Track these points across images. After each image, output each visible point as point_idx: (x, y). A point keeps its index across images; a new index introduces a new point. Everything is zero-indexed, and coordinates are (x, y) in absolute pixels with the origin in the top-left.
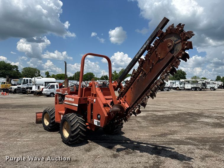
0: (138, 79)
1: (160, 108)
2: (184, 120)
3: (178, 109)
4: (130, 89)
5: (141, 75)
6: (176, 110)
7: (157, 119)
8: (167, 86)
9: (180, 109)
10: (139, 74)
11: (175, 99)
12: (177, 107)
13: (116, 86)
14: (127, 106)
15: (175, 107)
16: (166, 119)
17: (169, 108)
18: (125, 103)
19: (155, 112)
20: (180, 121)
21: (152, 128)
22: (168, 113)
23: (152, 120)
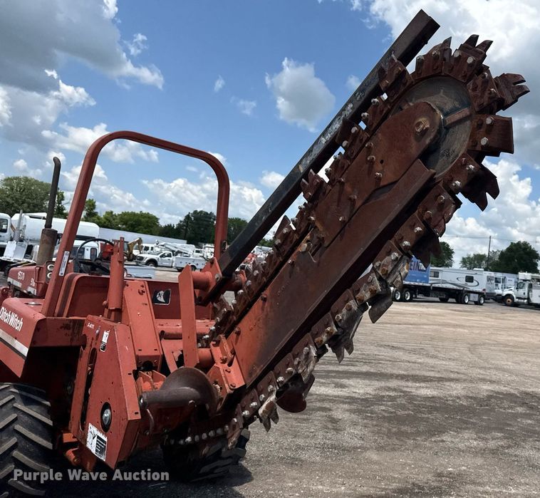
0: (292, 264)
1: (433, 368)
2: (501, 425)
3: (494, 378)
4: (260, 301)
5: (304, 246)
6: (484, 380)
7: (408, 415)
8: (479, 289)
9: (500, 375)
10: (298, 243)
11: (493, 337)
12: (490, 368)
13: (213, 285)
14: (234, 378)
15: (485, 368)
16: (437, 417)
17: (463, 369)
18: (230, 365)
19: (410, 384)
20: (488, 429)
21: (374, 456)
22: (457, 390)
23: (389, 420)
